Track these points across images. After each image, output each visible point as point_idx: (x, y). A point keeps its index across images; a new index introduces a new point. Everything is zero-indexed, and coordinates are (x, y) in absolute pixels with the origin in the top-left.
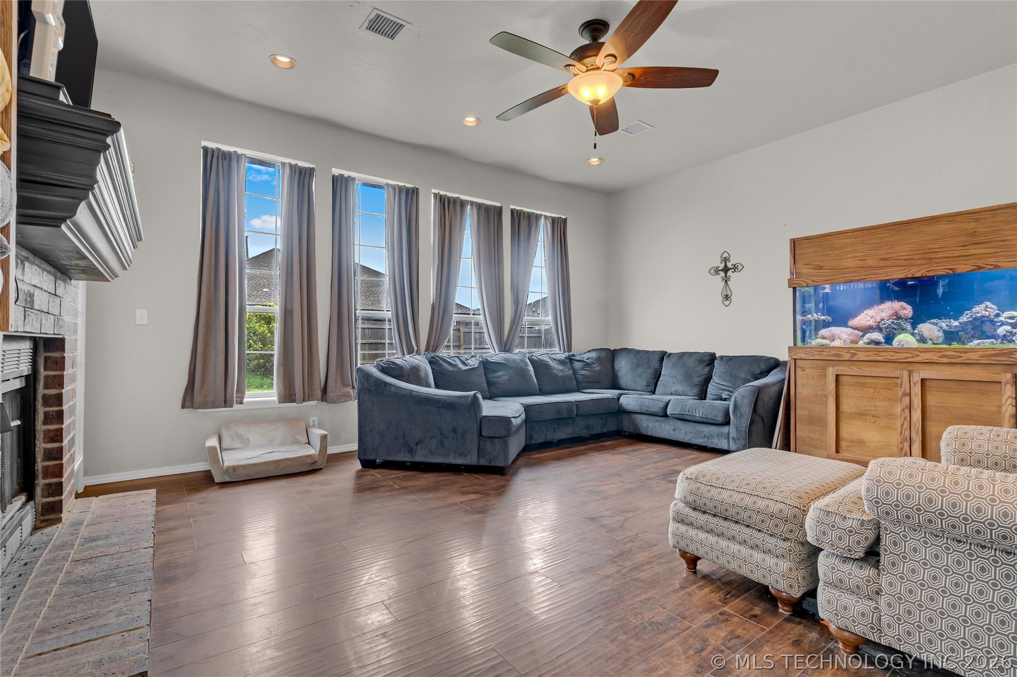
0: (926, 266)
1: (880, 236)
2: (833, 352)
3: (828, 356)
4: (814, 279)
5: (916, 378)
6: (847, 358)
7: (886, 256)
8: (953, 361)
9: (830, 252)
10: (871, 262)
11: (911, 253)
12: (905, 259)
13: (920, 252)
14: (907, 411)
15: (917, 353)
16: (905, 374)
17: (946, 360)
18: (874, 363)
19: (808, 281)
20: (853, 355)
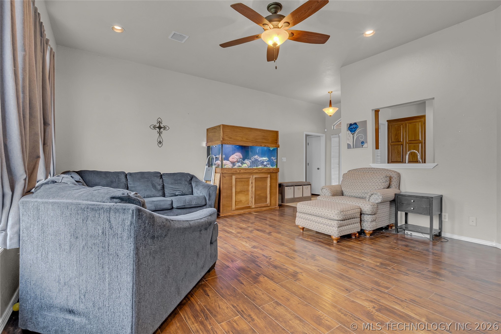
0: (256, 143)
1: (246, 131)
2: (235, 170)
3: (233, 171)
4: (230, 142)
5: (254, 178)
6: (238, 172)
7: (248, 138)
8: (261, 172)
9: (234, 133)
10: (244, 139)
11: (253, 138)
12: (251, 140)
13: (255, 139)
14: (252, 188)
15: (254, 170)
16: (252, 176)
17: (259, 172)
18: (244, 174)
19: (228, 143)
20: (240, 171)
